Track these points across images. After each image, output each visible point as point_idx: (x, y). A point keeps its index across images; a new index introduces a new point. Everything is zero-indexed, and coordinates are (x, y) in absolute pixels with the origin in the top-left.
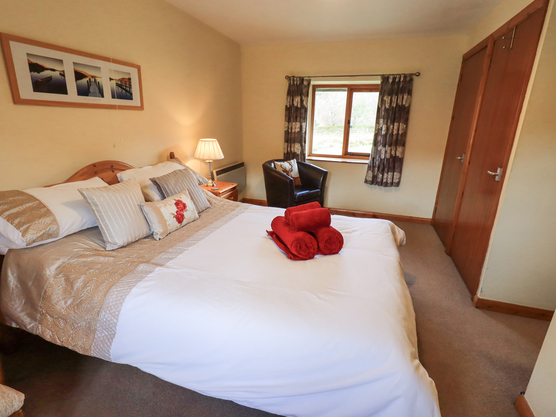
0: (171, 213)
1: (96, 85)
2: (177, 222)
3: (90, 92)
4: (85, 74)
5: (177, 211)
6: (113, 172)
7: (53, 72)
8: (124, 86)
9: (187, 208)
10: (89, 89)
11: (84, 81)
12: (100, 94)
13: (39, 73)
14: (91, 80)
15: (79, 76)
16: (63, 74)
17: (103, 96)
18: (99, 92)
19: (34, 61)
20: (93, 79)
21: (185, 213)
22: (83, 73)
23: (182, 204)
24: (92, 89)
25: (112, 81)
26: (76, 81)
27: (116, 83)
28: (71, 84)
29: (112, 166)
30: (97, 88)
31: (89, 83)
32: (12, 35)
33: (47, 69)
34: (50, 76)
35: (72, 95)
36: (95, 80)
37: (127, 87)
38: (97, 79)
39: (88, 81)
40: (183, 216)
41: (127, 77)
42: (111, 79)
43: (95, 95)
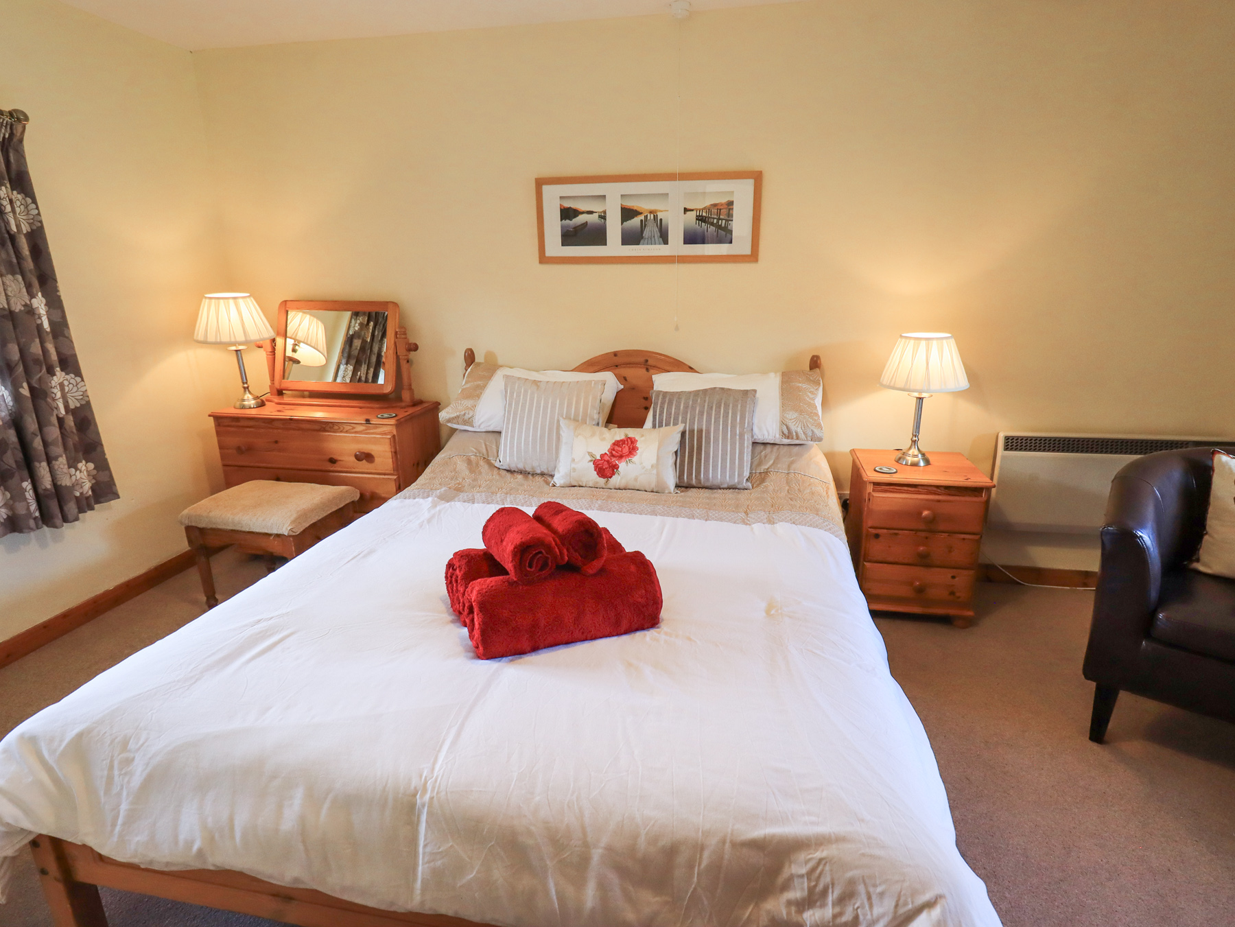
0: (589, 453)
1: (655, 224)
2: (596, 472)
3: (642, 238)
4: (638, 210)
5: (606, 453)
6: (647, 370)
7: (590, 215)
8: (714, 218)
9: (635, 459)
10: (642, 232)
11: (636, 222)
12: (661, 239)
13: (571, 220)
14: (649, 218)
15: (628, 214)
16: (603, 217)
17: (666, 242)
18: (659, 234)
19: (567, 204)
20: (652, 216)
21: (622, 466)
22: (635, 208)
23: (631, 447)
24: (646, 233)
25: (688, 213)
26: (622, 224)
27: (697, 216)
28: (614, 229)
29: (647, 361)
30: (656, 230)
31: (643, 224)
32: (550, 178)
33: (583, 213)
34: (585, 222)
35: (614, 245)
36: (655, 217)
37: (722, 220)
38: (659, 214)
39: (642, 221)
40: (616, 467)
41: (724, 200)
42: (686, 210)
43: (651, 242)
